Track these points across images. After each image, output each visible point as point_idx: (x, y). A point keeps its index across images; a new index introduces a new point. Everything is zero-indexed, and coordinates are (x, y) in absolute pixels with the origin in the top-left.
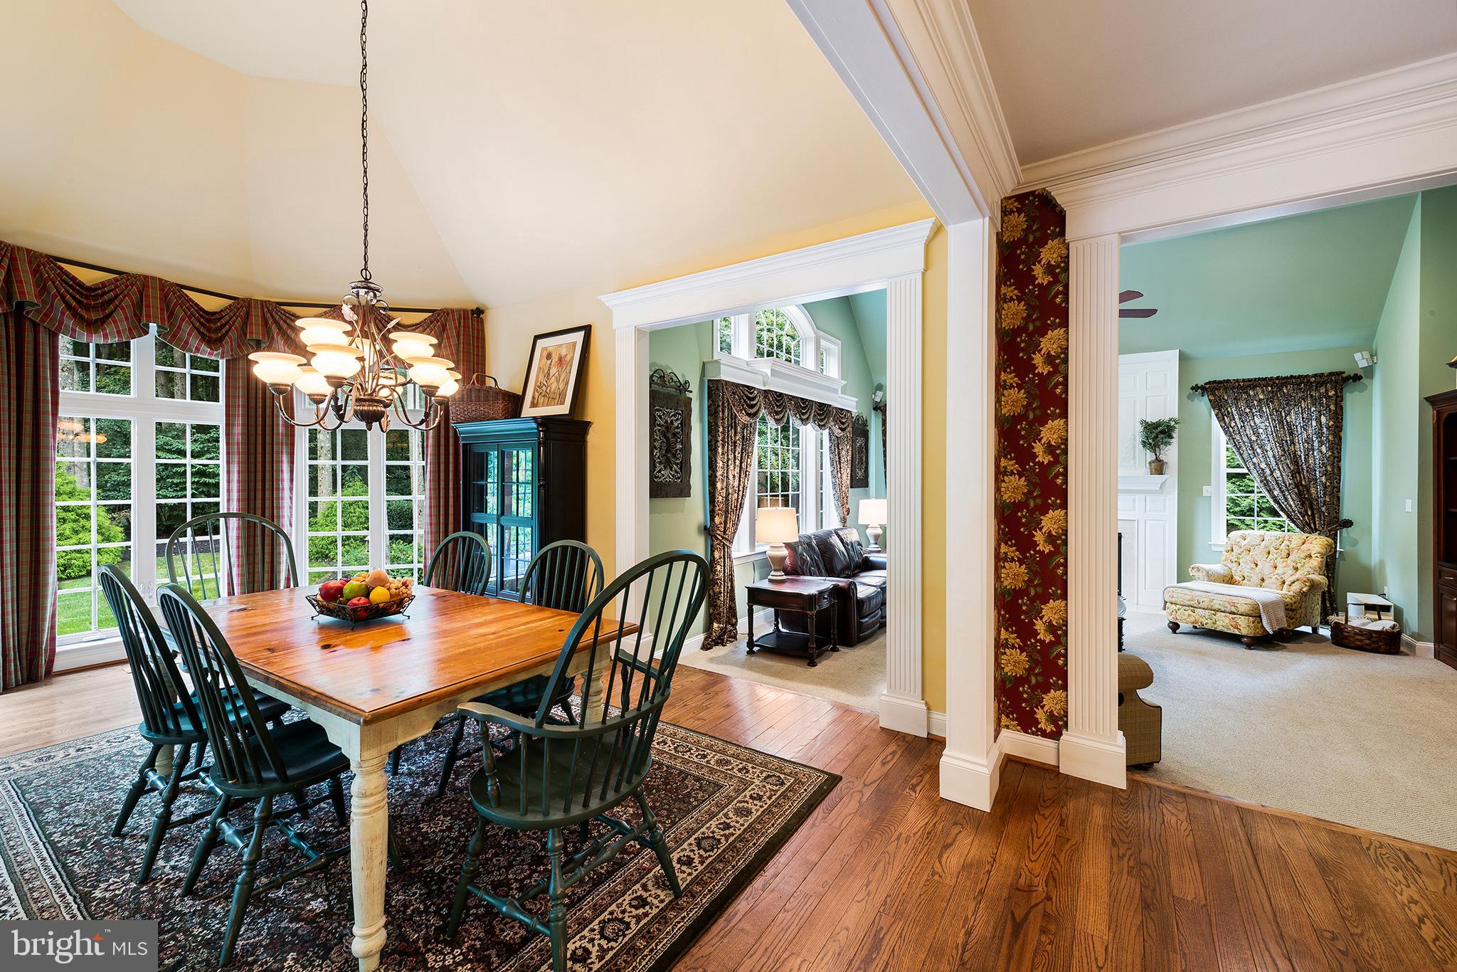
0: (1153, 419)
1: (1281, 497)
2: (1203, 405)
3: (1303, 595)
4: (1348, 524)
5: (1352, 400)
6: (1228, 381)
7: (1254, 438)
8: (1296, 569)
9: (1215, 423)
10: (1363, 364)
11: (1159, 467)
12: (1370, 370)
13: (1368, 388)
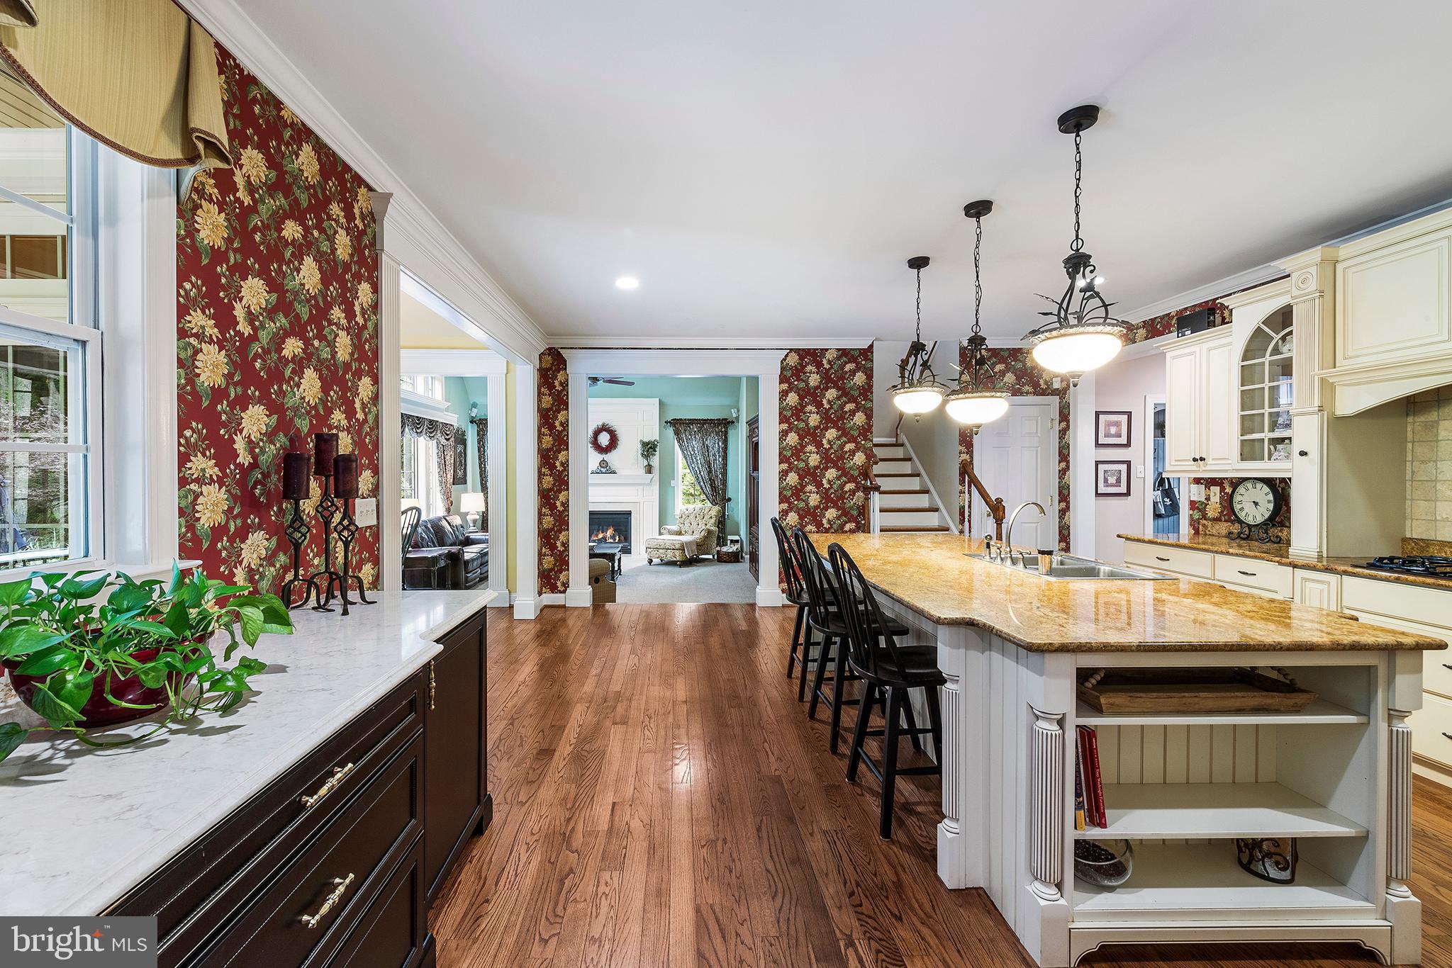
0: (646, 440)
1: (704, 486)
2: (670, 431)
3: (705, 538)
4: (729, 500)
5: (731, 433)
6: (681, 419)
7: (692, 453)
8: (706, 525)
9: (676, 445)
10: (734, 415)
11: (649, 469)
12: (737, 418)
13: (736, 428)
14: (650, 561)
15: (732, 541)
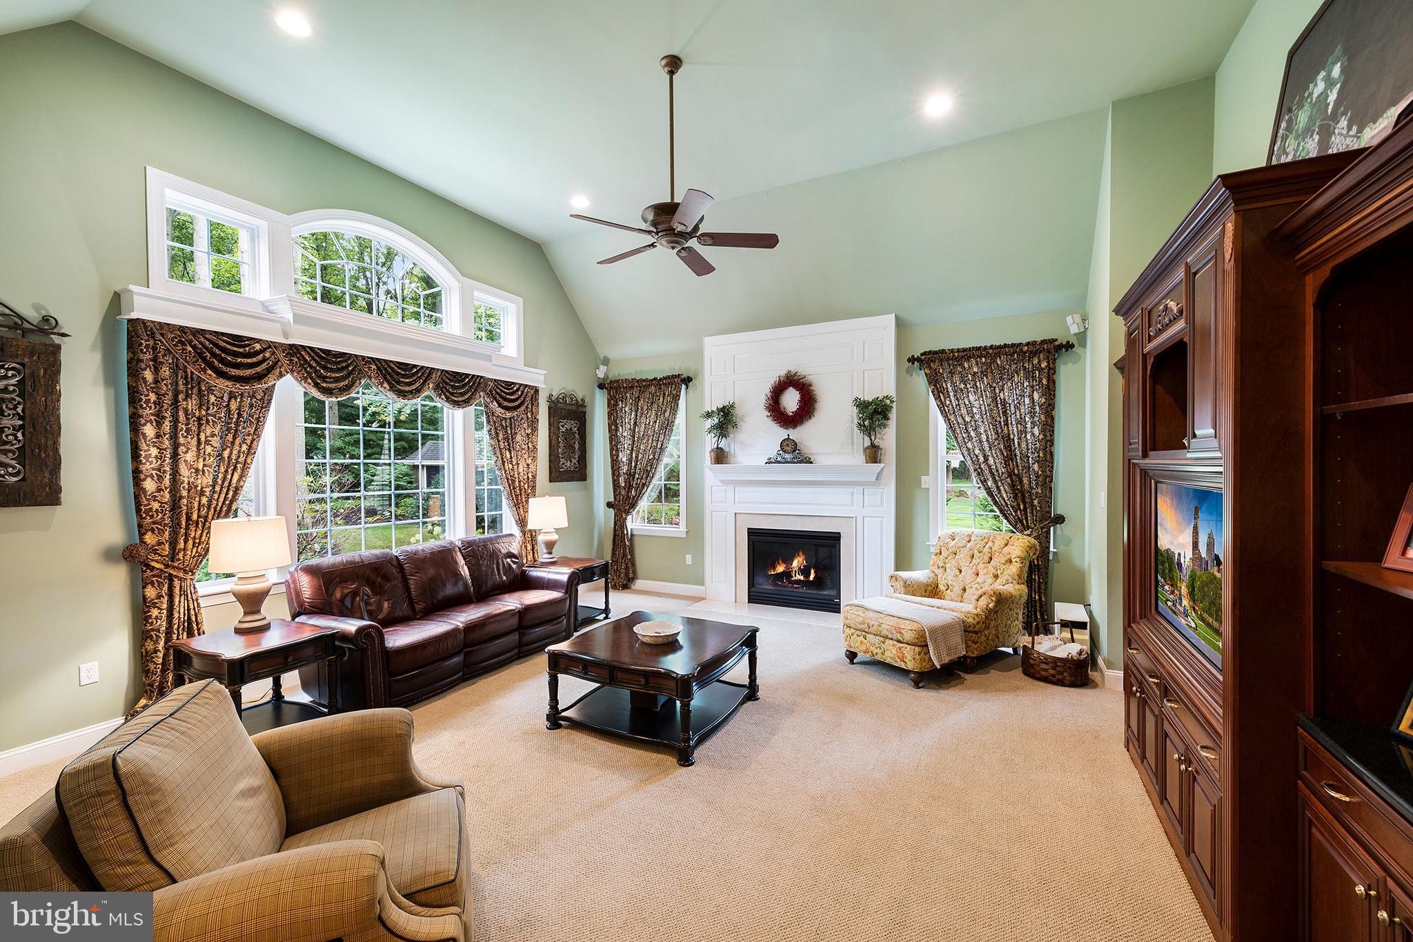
0: (869, 397)
1: (994, 489)
2: (920, 380)
3: (990, 614)
4: (1060, 519)
5: (1066, 371)
6: (943, 351)
7: (968, 419)
8: (996, 577)
9: (933, 403)
10: (1074, 329)
11: (874, 454)
12: (1082, 337)
13: (1079, 358)
14: (852, 656)
15: (1065, 624)
